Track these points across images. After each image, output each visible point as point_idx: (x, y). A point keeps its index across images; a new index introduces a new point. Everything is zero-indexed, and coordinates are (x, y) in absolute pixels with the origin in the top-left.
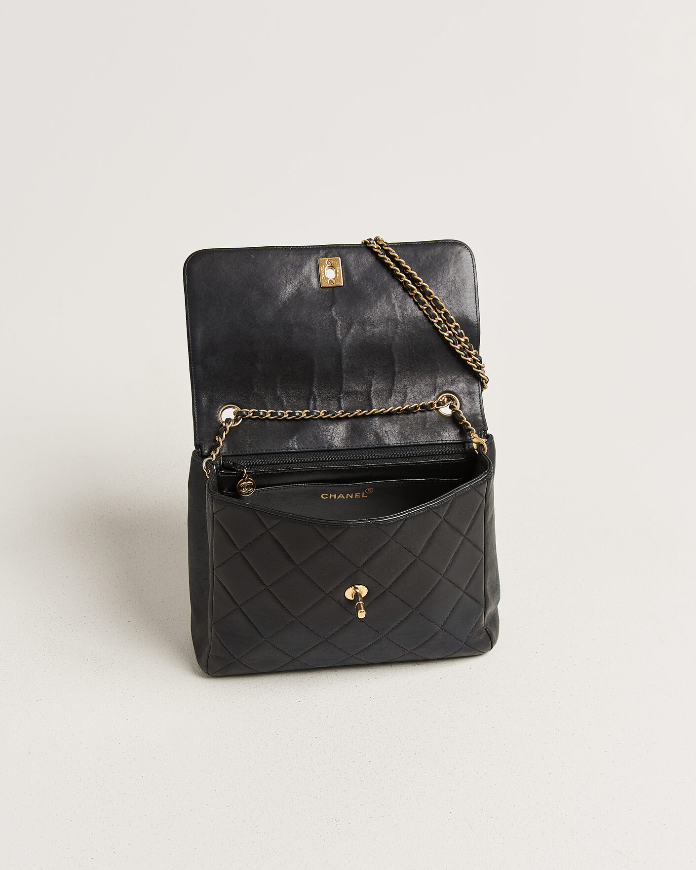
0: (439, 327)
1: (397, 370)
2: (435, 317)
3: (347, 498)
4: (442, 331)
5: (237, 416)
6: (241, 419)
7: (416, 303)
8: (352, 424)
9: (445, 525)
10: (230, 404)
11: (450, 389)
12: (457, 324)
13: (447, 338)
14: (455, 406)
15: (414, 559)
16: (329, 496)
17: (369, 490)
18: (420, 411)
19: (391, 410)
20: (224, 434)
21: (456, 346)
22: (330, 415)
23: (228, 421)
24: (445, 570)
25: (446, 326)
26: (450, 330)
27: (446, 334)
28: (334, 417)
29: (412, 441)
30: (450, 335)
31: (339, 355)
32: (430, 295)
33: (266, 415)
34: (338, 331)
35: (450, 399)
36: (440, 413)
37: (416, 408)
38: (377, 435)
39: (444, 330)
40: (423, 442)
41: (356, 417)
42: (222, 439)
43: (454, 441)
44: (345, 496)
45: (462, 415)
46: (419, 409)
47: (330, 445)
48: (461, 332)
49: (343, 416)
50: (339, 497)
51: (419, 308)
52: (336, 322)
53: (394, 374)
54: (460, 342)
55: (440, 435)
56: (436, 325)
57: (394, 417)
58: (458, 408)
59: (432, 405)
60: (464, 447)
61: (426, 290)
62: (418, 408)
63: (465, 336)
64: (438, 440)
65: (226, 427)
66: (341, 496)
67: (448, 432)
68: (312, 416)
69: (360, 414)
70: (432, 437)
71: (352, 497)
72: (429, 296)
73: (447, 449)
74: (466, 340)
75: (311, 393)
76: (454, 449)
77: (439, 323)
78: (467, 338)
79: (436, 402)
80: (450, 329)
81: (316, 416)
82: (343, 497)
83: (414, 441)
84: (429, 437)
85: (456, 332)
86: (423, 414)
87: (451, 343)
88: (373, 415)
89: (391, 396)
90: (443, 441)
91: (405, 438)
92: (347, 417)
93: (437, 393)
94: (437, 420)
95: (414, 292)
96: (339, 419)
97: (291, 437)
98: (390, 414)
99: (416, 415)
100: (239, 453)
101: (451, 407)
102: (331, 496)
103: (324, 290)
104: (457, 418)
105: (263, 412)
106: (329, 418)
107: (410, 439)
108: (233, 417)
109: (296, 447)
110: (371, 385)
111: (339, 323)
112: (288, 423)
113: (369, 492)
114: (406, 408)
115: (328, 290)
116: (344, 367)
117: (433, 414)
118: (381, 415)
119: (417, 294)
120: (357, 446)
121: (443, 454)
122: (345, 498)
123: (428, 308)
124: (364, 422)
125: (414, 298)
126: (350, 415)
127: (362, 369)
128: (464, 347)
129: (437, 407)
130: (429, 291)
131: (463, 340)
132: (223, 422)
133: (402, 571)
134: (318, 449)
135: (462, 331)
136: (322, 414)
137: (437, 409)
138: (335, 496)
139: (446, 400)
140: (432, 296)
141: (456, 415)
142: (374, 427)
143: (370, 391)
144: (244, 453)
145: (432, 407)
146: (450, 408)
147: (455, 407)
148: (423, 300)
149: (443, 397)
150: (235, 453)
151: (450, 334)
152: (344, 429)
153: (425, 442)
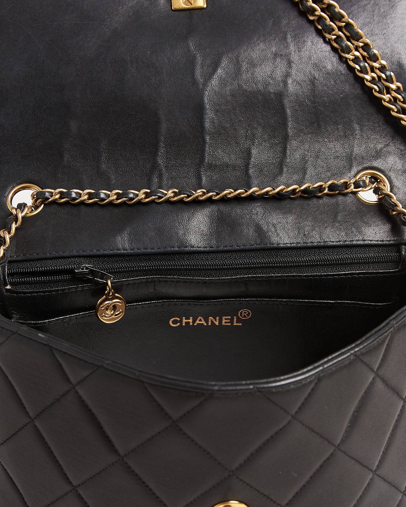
0: (357, 67)
1: (290, 132)
2: (349, 51)
3: (210, 324)
4: (361, 71)
5: (36, 201)
6: (43, 205)
7: (319, 33)
8: (219, 210)
9: (379, 384)
10: (26, 183)
11: (375, 164)
12: (384, 62)
13: (369, 84)
14: (383, 187)
15: (332, 451)
16: (181, 321)
17: (245, 313)
18: (327, 195)
19: (282, 190)
20: (14, 226)
21: (383, 96)
22: (182, 196)
23: (22, 206)
24: (377, 463)
25: (366, 65)
26: (373, 71)
27: (368, 77)
28: (190, 199)
29: (315, 239)
30: (373, 80)
31: (200, 109)
32: (341, 19)
33: (80, 197)
34: (198, 72)
35: (374, 179)
36: (359, 200)
37: (321, 189)
38: (258, 229)
39: (364, 70)
40: (333, 242)
41: (224, 200)
42: (9, 233)
43: (383, 241)
44: (207, 321)
45: (395, 199)
46: (326, 191)
47: (183, 244)
48: (391, 76)
49: (204, 197)
50: (198, 322)
51: (324, 38)
52: (195, 58)
53: (286, 139)
54: (388, 90)
55: (360, 232)
56: (351, 63)
57: (286, 203)
58: (387, 189)
59: (346, 185)
60: (399, 251)
61: (335, 11)
62: (325, 189)
63: (397, 82)
64: (357, 239)
65: (16, 216)
66: (200, 321)
67: (373, 227)
68: (154, 197)
69: (232, 195)
70: (347, 234)
71: (217, 323)
72: (340, 21)
73: (372, 254)
74: (398, 88)
75: (155, 166)
76: (383, 254)
77: (356, 60)
78: (399, 84)
79: (353, 181)
80: (373, 69)
81: (160, 198)
82: (203, 322)
83: (319, 240)
84: (343, 234)
85: (383, 76)
86: (333, 201)
87: (376, 91)
88: (252, 198)
89: (281, 172)
90: (365, 240)
91: (305, 235)
92: (210, 201)
93: (354, 170)
94: (354, 209)
95: (317, 13)
96: (197, 203)
97: (120, 230)
98: (280, 197)
99: (321, 201)
100: (35, 256)
101: (377, 191)
102: (184, 321)
103: (177, 13)
104: (387, 205)
105: (76, 193)
106: (181, 201)
107: (312, 237)
108: (30, 202)
109: (127, 246)
110: (249, 155)
111: (199, 60)
112: (116, 211)
113: (245, 316)
114: (306, 188)
115: (182, 14)
116: (207, 125)
117: (350, 199)
118: (264, 198)
119: (320, 18)
120: (226, 246)
121: (365, 263)
122: (207, 323)
123: (339, 37)
124: (238, 210)
125: (317, 24)
126: (216, 196)
127: (235, 129)
128: (395, 99)
129: (354, 190)
130: (339, 13)
131: (393, 86)
132: (13, 208)
133: (311, 473)
134: (162, 250)
135: (392, 74)
136: (170, 194)
137: (355, 193)
138: (191, 320)
139: (367, 181)
140: (343, 20)
141: (386, 200)
142: (254, 217)
143: (248, 164)
144: (41, 256)
145: (347, 189)
146: (374, 192)
147: (382, 190)
148: (330, 25)
149: (364, 174)
150: (28, 256)
151: (373, 78)
152: (206, 219)
153: (337, 242)
